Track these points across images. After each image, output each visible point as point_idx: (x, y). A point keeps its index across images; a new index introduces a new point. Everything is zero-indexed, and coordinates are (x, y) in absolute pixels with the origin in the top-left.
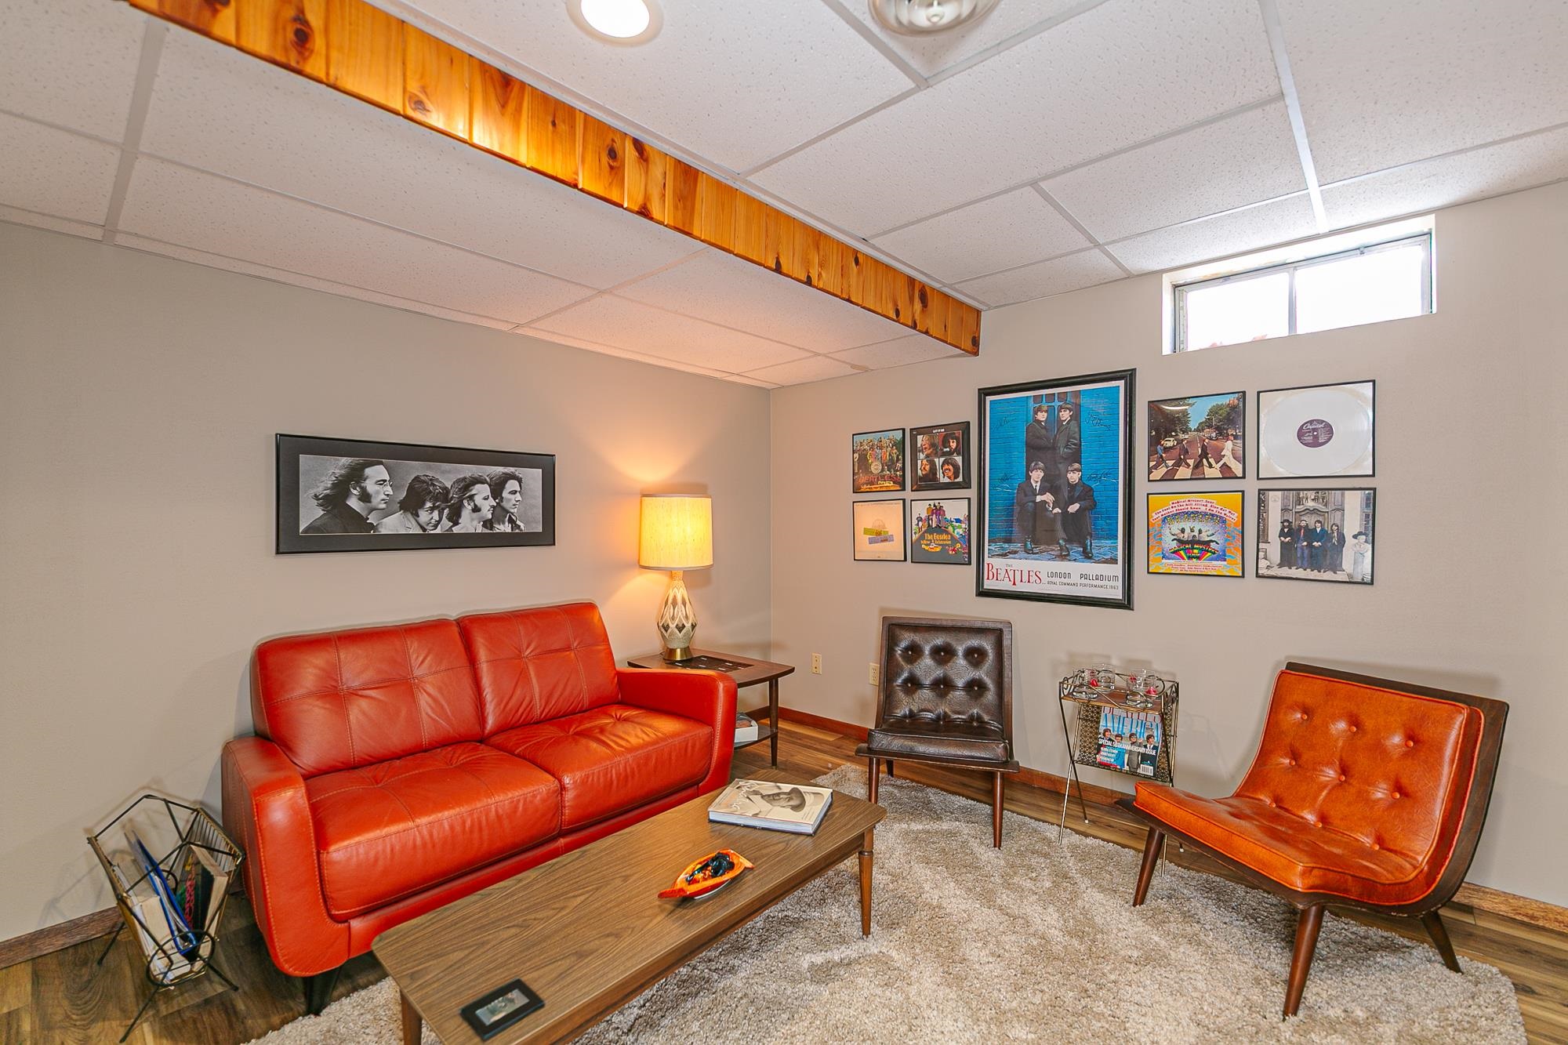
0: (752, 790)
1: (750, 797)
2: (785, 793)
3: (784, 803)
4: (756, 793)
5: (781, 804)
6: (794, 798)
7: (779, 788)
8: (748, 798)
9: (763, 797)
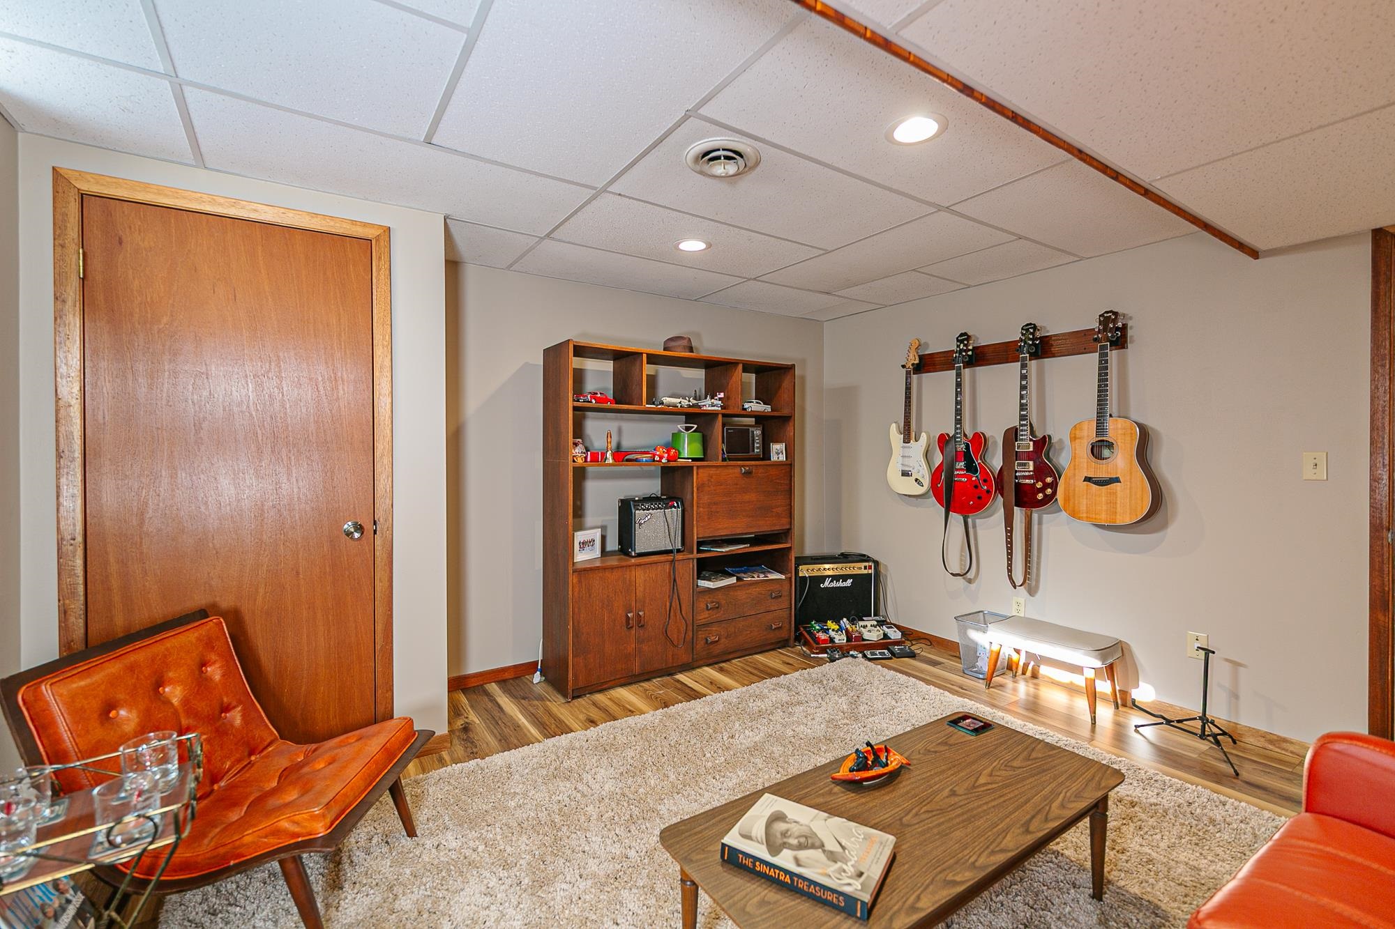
0: (839, 864)
1: (840, 850)
2: (791, 847)
3: (795, 829)
4: (833, 857)
5: (798, 826)
6: (779, 835)
7: (798, 863)
8: (843, 848)
9: (822, 846)
